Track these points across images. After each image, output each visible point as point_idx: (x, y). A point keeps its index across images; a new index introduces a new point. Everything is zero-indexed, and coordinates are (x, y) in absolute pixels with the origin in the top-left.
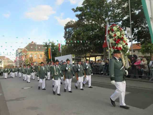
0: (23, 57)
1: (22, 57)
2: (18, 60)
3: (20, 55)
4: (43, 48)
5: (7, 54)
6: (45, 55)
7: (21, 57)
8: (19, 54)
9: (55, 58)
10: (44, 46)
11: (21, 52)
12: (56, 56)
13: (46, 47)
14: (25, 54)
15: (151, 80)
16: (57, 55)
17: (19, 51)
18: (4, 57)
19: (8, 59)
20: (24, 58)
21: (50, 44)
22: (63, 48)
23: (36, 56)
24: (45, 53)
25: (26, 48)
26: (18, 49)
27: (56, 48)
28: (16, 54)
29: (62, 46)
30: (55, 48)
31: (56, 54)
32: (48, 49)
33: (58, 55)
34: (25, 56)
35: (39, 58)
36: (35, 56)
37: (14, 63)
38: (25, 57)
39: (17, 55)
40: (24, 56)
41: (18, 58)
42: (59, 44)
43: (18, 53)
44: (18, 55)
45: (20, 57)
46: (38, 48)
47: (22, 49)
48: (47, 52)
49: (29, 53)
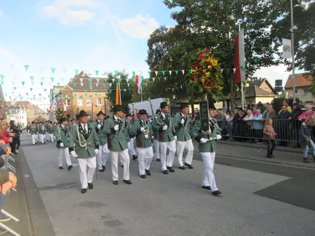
0: (65, 103)
1: (62, 104)
2: (54, 110)
3: (59, 98)
5: (34, 98)
6: (108, 99)
7: (60, 104)
8: (56, 97)
9: (128, 106)
10: (106, 82)
11: (60, 93)
12: (131, 102)
14: (69, 98)
16: (132, 100)
17: (57, 91)
18: (28, 103)
19: (35, 107)
20: (67, 104)
21: (119, 77)
22: (146, 84)
23: (90, 101)
24: (107, 95)
25: (70, 84)
26: (54, 86)
27: (130, 86)
28: (50, 97)
29: (144, 81)
30: (128, 84)
31: (131, 97)
32: (114, 86)
33: (135, 99)
34: (68, 101)
35: (96, 106)
36: (87, 101)
37: (48, 114)
38: (69, 104)
39: (53, 99)
40: (66, 101)
41: (54, 106)
42: (137, 76)
43: (54, 96)
45: (58, 104)
46: (94, 85)
47: (63, 87)
48: (111, 93)
49: (77, 95)
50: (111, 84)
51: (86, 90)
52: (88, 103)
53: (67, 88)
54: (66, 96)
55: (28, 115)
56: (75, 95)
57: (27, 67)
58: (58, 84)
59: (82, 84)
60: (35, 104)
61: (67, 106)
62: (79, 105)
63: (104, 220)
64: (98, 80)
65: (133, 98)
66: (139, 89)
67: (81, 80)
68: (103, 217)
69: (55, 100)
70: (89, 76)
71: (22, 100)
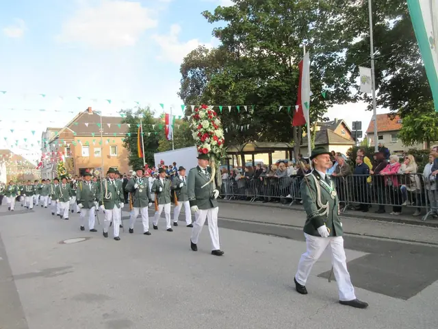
0: (63, 153)
1: (58, 153)
2: (48, 163)
3: (54, 145)
4: (119, 125)
5: (16, 145)
6: (125, 147)
7: (56, 155)
8: (50, 143)
9: (153, 157)
10: (123, 122)
11: (57, 138)
12: (158, 151)
13: (128, 123)
14: (69, 145)
15: (427, 218)
16: (159, 148)
17: (51, 135)
18: (8, 152)
19: (19, 158)
20: (66, 154)
21: (141, 116)
22: (179, 126)
23: (99, 149)
24: (124, 141)
25: (71, 126)
26: (48, 129)
27: (156, 128)
28: (41, 143)
29: (176, 122)
30: (153, 126)
31: (158, 145)
32: (134, 129)
33: (163, 147)
34: (68, 149)
35: (109, 157)
36: (96, 149)
37: (37, 168)
38: (69, 153)
39: (45, 147)
40: (66, 149)
41: (47, 157)
42: (166, 114)
43: (47, 142)
44: (48, 147)
45: (53, 154)
46: (105, 126)
47: (60, 129)
48: (130, 139)
49: (80, 141)
50: (129, 125)
51: (93, 134)
52: (96, 153)
53: (66, 130)
54: (65, 142)
55: (8, 170)
56: (78, 141)
60: (19, 154)
61: (66, 156)
62: (83, 155)
63: (106, 320)
65: (161, 145)
66: (170, 133)
68: (105, 316)
70: (99, 114)
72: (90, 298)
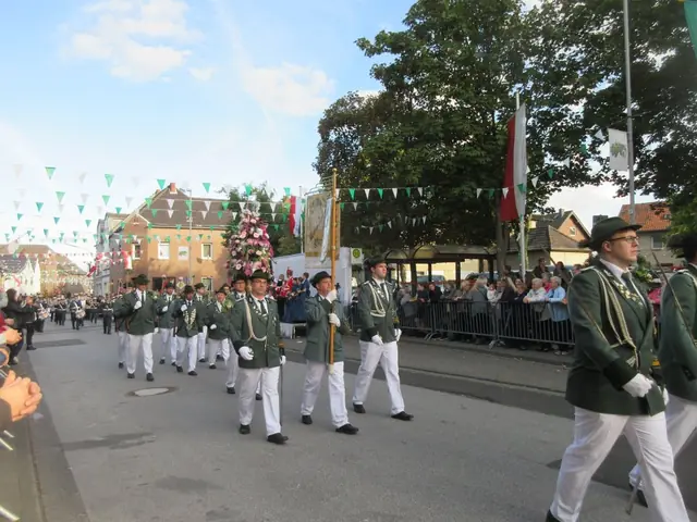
0: (130, 253)
1: (122, 253)
2: (105, 267)
3: (118, 241)
4: (220, 215)
5: (61, 239)
6: (225, 245)
7: (119, 251)
8: (110, 237)
11: (119, 230)
16: (280, 250)
17: (113, 225)
18: (45, 249)
20: (134, 254)
23: (186, 249)
24: (225, 237)
25: (145, 211)
26: (107, 215)
27: (277, 218)
30: (274, 215)
31: (278, 245)
33: (285, 248)
34: (138, 247)
35: (200, 261)
36: (181, 249)
37: (89, 276)
38: (138, 254)
39: (102, 242)
40: (134, 247)
41: (104, 258)
43: (107, 236)
45: (114, 254)
46: (197, 215)
47: (126, 216)
49: (157, 234)
50: (235, 214)
51: (180, 226)
52: (181, 254)
53: (136, 219)
54: (135, 237)
55: (44, 276)
56: (155, 236)
57: (51, 169)
58: (118, 209)
59: (171, 213)
60: (63, 253)
61: (134, 258)
62: (160, 257)
64: (208, 204)
65: (282, 245)
66: (296, 227)
67: (171, 202)
69: (106, 245)
70: (187, 194)
71: (34, 242)
72: (184, 485)
